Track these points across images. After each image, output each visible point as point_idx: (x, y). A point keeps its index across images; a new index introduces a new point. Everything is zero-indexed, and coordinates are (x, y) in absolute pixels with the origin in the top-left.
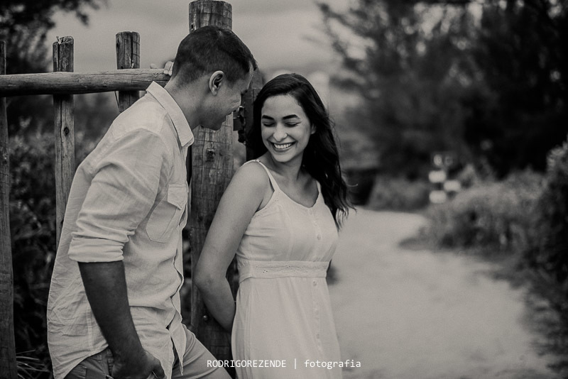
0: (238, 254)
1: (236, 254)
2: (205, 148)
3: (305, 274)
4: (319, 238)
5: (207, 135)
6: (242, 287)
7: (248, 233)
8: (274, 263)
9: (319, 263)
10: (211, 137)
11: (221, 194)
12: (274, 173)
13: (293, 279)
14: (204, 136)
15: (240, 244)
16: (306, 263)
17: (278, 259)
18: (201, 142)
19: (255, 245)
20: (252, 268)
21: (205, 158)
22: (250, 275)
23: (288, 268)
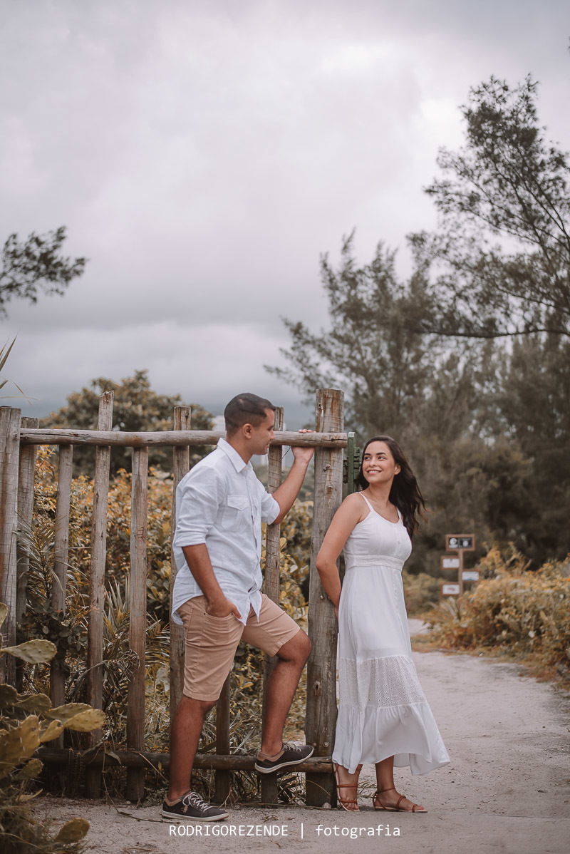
0: (344, 550)
1: (342, 551)
2: (326, 485)
3: (389, 565)
4: (399, 543)
5: (328, 477)
6: (347, 573)
7: (351, 536)
8: (370, 557)
9: (397, 560)
10: (330, 478)
11: (335, 512)
12: (371, 500)
13: (382, 567)
14: (326, 477)
15: (346, 543)
16: (390, 558)
17: (372, 554)
18: (323, 481)
19: (358, 545)
20: (356, 560)
21: (326, 491)
22: (354, 565)
23: (378, 560)
